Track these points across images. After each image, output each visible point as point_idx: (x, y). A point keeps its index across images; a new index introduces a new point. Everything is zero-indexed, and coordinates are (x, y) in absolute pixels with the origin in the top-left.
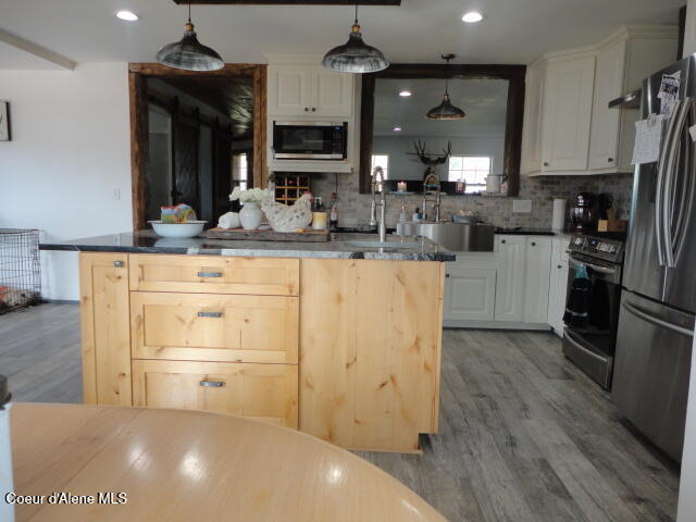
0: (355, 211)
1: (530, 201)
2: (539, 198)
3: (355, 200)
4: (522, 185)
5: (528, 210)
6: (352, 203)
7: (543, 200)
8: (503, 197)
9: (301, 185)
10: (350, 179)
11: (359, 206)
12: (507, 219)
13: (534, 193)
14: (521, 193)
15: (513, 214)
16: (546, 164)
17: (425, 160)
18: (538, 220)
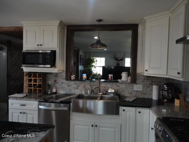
0: (64, 88)
1: (142, 85)
2: (146, 84)
3: (64, 83)
4: (137, 78)
5: (141, 90)
6: (63, 84)
7: (148, 85)
8: (129, 83)
9: (39, 77)
10: (62, 74)
11: (66, 86)
12: (131, 93)
13: (144, 82)
14: (137, 82)
15: (134, 91)
16: (146, 71)
17: (116, 59)
18: (146, 94)
